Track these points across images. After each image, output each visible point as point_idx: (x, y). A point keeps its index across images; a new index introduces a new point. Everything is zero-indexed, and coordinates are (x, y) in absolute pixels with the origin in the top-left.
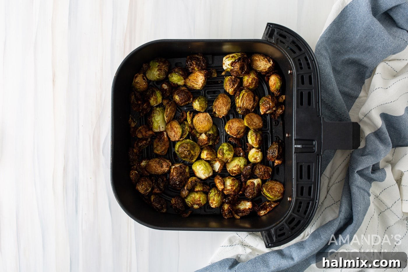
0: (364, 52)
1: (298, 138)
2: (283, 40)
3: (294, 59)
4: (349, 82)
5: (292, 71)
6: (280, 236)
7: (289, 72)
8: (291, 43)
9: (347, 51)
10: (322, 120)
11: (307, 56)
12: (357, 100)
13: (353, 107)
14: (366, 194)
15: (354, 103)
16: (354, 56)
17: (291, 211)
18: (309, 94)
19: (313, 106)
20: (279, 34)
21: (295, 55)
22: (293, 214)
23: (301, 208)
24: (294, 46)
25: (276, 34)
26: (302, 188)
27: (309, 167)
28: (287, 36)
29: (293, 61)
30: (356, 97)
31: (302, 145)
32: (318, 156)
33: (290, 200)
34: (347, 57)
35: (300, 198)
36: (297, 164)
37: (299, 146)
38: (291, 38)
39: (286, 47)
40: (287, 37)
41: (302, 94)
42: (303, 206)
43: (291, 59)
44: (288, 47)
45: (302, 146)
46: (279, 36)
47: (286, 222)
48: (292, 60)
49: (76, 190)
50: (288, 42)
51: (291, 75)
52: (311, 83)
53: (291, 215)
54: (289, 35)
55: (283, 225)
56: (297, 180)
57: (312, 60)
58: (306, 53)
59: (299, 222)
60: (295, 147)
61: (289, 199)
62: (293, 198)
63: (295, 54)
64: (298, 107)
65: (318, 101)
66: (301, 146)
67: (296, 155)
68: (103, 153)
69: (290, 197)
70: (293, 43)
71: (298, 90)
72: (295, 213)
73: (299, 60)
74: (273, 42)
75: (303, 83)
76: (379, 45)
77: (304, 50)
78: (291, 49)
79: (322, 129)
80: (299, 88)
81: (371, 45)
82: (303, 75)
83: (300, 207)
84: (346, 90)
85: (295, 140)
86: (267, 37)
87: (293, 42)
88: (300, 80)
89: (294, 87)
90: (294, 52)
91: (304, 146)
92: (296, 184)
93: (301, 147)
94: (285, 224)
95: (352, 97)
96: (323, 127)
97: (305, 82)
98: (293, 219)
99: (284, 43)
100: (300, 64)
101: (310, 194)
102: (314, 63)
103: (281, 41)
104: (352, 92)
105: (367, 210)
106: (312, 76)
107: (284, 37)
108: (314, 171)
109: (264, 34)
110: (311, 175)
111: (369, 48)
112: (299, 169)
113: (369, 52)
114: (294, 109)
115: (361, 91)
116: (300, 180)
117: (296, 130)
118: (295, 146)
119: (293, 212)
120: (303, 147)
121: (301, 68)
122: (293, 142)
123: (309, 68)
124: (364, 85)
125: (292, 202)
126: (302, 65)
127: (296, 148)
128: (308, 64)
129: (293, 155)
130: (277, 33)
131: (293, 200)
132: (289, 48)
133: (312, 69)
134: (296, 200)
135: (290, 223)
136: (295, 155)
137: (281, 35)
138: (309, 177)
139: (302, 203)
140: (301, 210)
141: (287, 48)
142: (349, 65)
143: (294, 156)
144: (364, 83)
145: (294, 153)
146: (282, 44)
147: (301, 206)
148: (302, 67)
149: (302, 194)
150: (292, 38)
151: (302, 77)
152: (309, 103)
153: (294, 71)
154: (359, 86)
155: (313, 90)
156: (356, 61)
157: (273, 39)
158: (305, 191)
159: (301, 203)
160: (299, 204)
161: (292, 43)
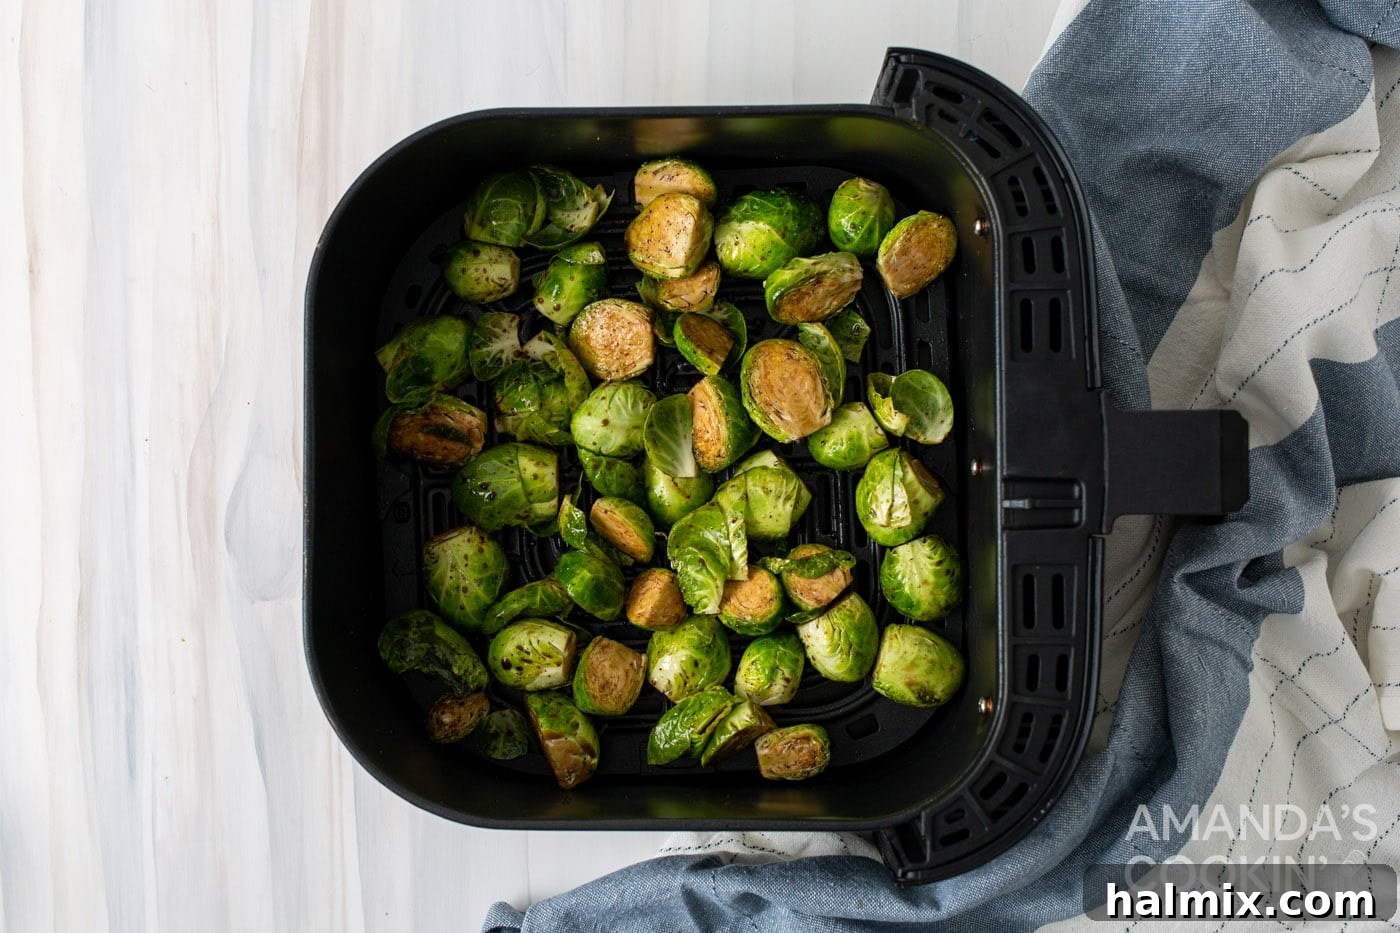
0: (1205, 125)
1: (1015, 472)
2: (950, 108)
3: (992, 179)
4: (1152, 240)
5: (987, 225)
6: (947, 841)
7: (978, 227)
8: (979, 120)
9: (1143, 125)
10: (1103, 403)
11: (1043, 165)
12: (1182, 313)
13: (1165, 340)
14: (1231, 661)
15: (1168, 325)
16: (1168, 143)
17: (990, 748)
18: (1055, 307)
19: (1071, 352)
20: (932, 87)
21: (997, 165)
22: (999, 759)
23: (1029, 739)
24: (994, 129)
25: (922, 88)
26: (1033, 661)
27: (1058, 581)
28: (966, 95)
29: (988, 184)
30: (1179, 301)
31: (1032, 498)
32: (1090, 541)
33: (987, 709)
34: (1141, 147)
35: (1027, 700)
36: (1013, 569)
37: (1020, 504)
38: (979, 102)
39: (961, 135)
40: (963, 97)
41: (1026, 306)
42: (1038, 729)
43: (982, 179)
44: (969, 133)
45: (1029, 503)
46: (932, 95)
47: (971, 788)
48: (987, 181)
49: (126, 689)
50: (969, 115)
51: (986, 238)
52: (1059, 266)
53: (991, 763)
54: (973, 90)
55: (959, 798)
56: (1013, 631)
57: (1062, 180)
58: (1037, 156)
59: (1022, 789)
60: (1006, 509)
61: (983, 707)
62: (999, 702)
63: (996, 160)
64: (1011, 356)
65: (1086, 334)
66: (1027, 501)
67: (1007, 536)
68: (228, 540)
69: (987, 699)
70: (987, 120)
71: (1011, 295)
72: (1004, 757)
73: (1013, 181)
74: (914, 117)
75: (1030, 266)
76: (1258, 98)
77: (1028, 144)
78: (981, 142)
79: (1106, 437)
80: (1016, 286)
81: (1228, 100)
82: (1028, 235)
83: (1024, 732)
84: (1142, 271)
85: (1005, 480)
86: (890, 99)
87: (989, 115)
88: (1018, 256)
89: (997, 281)
90: (994, 153)
91: (1038, 503)
92: (1009, 644)
93: (1027, 507)
94: (967, 795)
95: (1161, 299)
96: (1110, 431)
97: (1036, 263)
98: (1000, 779)
99: (953, 120)
100: (1018, 196)
101: (1061, 684)
102: (1068, 190)
103: (943, 114)
104: (1162, 282)
105: (1236, 723)
106: (1064, 240)
107: (954, 97)
108: (1078, 596)
109: (878, 86)
110: (1065, 612)
111: (1223, 109)
112: (1020, 590)
113: (1224, 125)
114: (998, 366)
115: (1195, 276)
116: (1022, 630)
117: (1008, 443)
118: (1007, 504)
119: (999, 749)
120: (1033, 508)
121: (1022, 211)
122: (999, 491)
123: (1052, 209)
124: (1209, 254)
125: (997, 715)
126: (1023, 200)
127: (1007, 511)
128: (1047, 195)
129: (999, 538)
130: (927, 84)
131: (999, 708)
132: (972, 139)
133: (1062, 214)
134: (1012, 706)
135: (987, 793)
136: (1005, 537)
137: (941, 91)
138: (1058, 620)
139: (1034, 719)
140: (1028, 744)
141: (965, 137)
142: (1153, 179)
143: (1001, 542)
144: (1209, 246)
145: (1003, 529)
146: (946, 122)
147: (1030, 729)
148: (1026, 208)
149: (1032, 683)
150: (982, 101)
151: (1027, 245)
152: (1055, 342)
153: (997, 222)
154: (1188, 257)
155: (1069, 292)
156: (1176, 160)
157: (914, 106)
158: (1046, 672)
159: (1028, 717)
160: (1020, 721)
161: (983, 120)
